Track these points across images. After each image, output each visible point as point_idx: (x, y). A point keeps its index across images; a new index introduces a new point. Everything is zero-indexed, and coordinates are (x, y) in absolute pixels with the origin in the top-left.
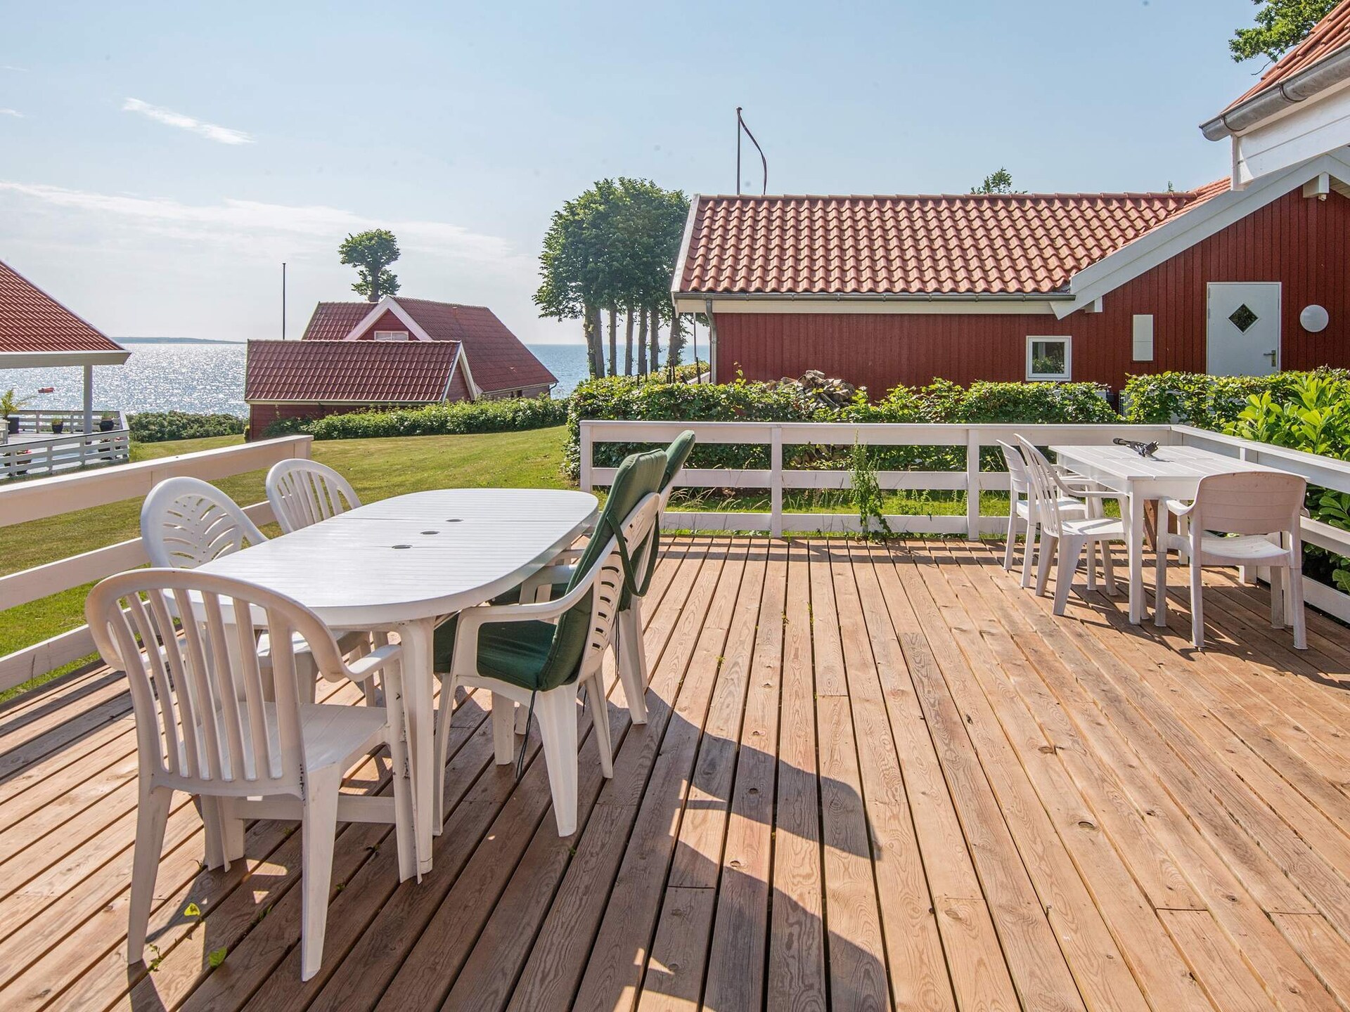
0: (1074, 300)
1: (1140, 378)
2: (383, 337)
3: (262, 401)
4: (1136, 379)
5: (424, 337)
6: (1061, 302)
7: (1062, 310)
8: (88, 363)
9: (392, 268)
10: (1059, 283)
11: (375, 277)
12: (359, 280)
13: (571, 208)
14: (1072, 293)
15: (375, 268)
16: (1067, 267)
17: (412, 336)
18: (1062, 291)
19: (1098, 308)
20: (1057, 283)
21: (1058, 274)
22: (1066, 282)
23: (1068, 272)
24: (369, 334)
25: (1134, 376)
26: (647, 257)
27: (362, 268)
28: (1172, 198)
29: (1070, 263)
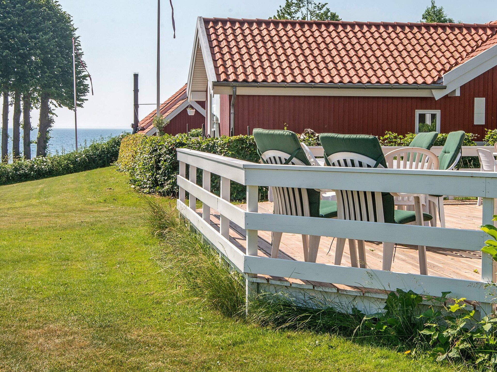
0: (445, 88)
1: (493, 131)
4: (491, 132)
6: (437, 90)
7: (438, 95)
10: (436, 79)
14: (444, 84)
16: (439, 69)
18: (438, 84)
19: (458, 94)
20: (435, 78)
21: (434, 73)
22: (440, 78)
23: (439, 72)
25: (490, 130)
26: (23, 50)
28: (488, 28)
29: (439, 67)
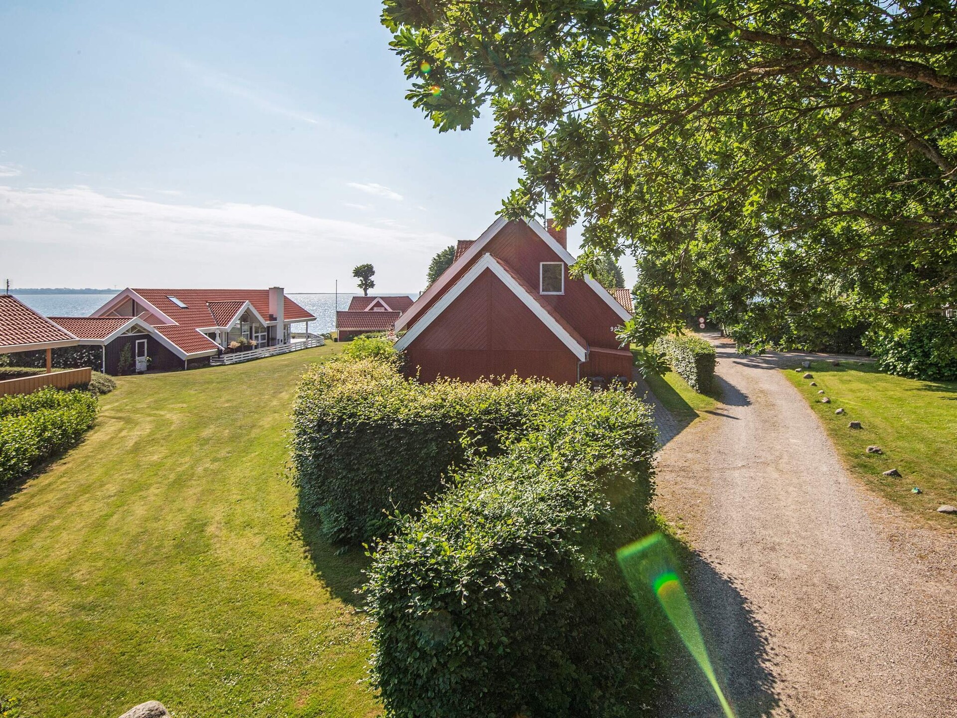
2: (376, 310)
3: (342, 329)
5: (390, 310)
8: (307, 321)
9: (372, 278)
11: (366, 282)
12: (360, 283)
13: (439, 256)
15: (366, 278)
17: (386, 309)
24: (372, 309)
27: (361, 278)
